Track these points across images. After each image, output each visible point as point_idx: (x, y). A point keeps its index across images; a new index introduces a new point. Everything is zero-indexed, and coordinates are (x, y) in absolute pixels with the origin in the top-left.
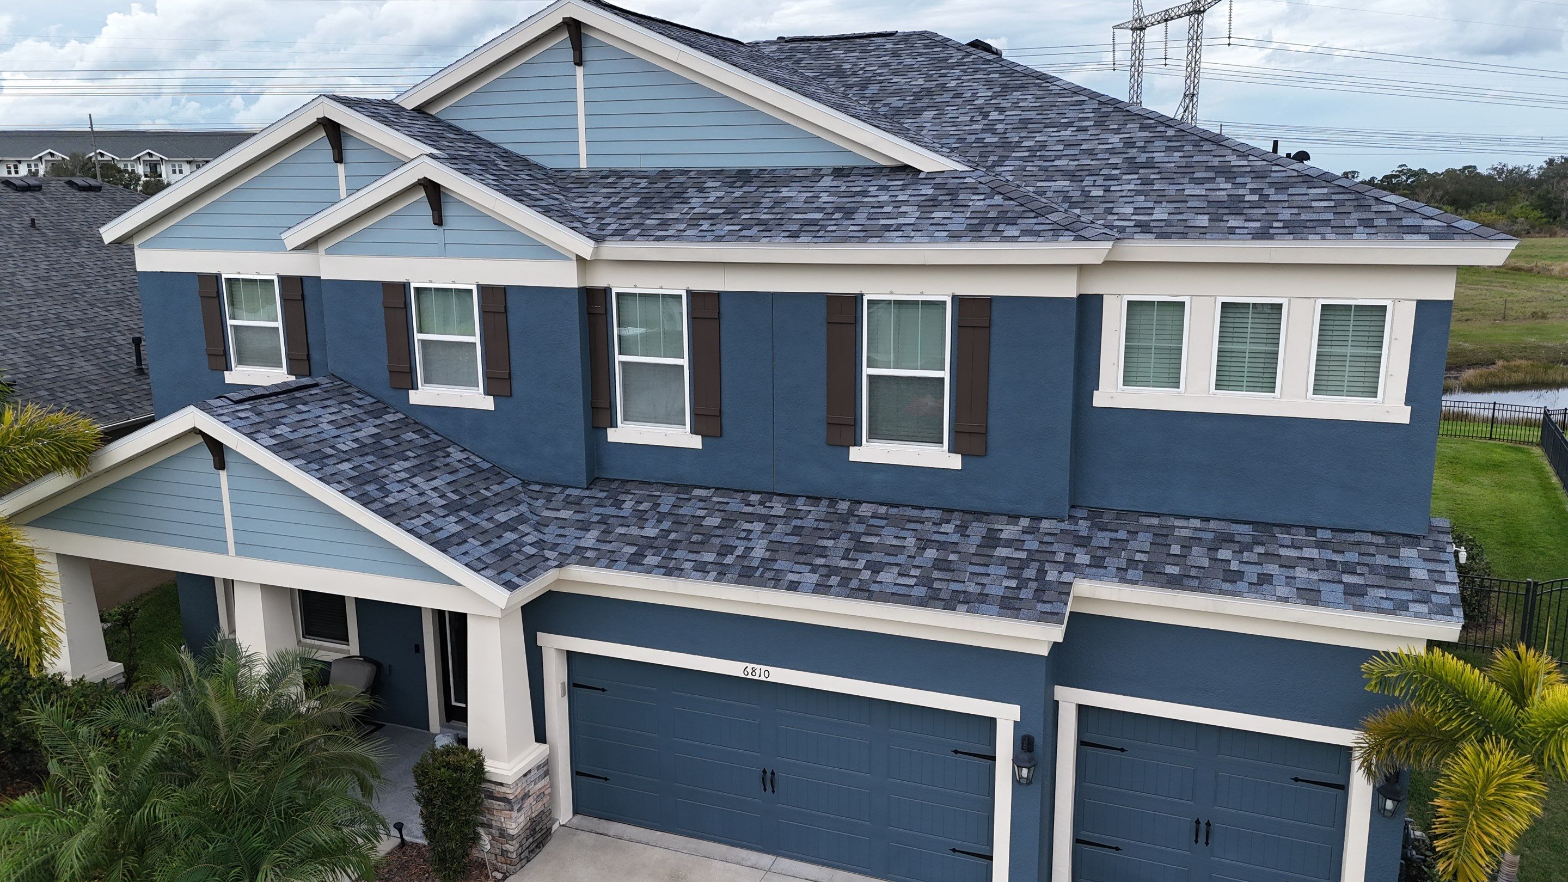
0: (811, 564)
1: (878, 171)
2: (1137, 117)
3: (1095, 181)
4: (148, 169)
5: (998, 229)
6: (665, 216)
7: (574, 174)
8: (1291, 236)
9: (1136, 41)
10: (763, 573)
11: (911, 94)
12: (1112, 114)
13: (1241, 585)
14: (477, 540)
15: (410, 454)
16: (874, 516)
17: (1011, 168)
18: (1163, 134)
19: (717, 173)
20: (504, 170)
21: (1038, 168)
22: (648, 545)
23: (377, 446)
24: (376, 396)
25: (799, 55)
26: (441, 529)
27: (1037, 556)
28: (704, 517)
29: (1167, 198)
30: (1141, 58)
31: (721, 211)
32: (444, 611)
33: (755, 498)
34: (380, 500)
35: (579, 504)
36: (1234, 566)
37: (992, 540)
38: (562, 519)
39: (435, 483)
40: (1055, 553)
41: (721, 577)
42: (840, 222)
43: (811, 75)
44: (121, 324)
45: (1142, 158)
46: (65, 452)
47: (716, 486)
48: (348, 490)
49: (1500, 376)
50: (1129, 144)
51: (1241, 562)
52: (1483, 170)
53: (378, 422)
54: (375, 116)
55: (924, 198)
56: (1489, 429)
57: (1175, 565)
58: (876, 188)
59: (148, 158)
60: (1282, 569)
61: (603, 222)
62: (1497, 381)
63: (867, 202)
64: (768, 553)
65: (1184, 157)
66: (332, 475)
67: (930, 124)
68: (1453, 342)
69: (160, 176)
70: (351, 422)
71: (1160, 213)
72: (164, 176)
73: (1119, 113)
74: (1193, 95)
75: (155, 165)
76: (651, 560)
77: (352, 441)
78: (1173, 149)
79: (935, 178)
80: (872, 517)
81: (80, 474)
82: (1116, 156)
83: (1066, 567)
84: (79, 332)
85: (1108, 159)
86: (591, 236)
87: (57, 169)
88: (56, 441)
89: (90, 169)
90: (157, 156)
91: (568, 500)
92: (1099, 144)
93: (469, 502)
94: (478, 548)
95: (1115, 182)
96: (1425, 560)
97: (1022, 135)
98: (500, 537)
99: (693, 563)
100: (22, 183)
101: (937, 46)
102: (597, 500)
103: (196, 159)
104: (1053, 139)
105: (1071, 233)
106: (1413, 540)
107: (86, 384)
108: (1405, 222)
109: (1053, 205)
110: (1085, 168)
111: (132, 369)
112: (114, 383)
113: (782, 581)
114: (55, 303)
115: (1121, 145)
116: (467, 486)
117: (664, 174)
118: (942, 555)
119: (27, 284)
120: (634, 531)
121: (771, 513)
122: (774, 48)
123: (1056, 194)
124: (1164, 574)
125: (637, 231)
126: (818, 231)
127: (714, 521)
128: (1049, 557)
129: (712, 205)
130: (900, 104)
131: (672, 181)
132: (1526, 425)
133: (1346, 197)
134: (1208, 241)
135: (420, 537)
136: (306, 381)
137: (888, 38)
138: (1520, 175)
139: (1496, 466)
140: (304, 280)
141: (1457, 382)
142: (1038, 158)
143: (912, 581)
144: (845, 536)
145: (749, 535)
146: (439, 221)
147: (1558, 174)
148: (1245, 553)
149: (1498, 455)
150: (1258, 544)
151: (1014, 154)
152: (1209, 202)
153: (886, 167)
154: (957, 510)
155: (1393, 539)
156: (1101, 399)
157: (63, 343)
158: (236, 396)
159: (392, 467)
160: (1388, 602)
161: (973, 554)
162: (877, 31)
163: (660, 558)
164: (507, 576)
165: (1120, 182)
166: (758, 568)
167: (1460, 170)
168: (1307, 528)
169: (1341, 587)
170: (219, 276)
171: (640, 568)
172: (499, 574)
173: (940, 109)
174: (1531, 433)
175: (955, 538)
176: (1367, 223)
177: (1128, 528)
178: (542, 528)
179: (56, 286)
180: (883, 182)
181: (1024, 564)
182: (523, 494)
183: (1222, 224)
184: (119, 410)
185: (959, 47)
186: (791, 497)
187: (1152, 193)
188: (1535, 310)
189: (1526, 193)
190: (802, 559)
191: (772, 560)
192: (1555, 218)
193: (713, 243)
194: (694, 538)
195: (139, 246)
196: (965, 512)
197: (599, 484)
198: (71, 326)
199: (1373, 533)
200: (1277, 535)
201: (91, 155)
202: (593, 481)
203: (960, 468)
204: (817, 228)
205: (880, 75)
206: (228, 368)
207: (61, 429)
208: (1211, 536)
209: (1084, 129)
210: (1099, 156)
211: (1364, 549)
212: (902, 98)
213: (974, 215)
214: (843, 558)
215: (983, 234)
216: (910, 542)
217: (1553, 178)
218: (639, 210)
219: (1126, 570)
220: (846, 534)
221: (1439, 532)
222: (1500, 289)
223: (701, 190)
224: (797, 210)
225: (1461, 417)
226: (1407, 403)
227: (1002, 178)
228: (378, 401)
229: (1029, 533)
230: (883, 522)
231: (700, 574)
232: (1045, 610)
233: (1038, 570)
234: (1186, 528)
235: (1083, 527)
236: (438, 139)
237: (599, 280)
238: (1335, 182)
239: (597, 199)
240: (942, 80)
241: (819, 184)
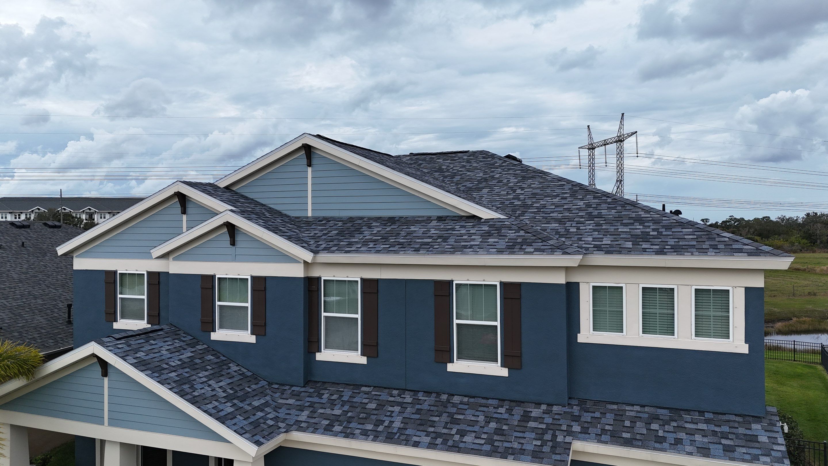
0: (426, 431)
1: (460, 218)
2: (592, 192)
3: (572, 224)
4: (88, 216)
5: (523, 248)
6: (351, 240)
7: (305, 219)
8: (675, 253)
9: (590, 154)
10: (399, 436)
11: (476, 181)
12: (579, 191)
13: (666, 445)
14: (242, 417)
15: (209, 367)
16: (461, 403)
17: (528, 217)
18: (606, 201)
19: (378, 219)
20: (269, 218)
21: (542, 217)
22: (336, 419)
23: (191, 363)
24: (193, 336)
25: (420, 162)
26: (223, 410)
27: (551, 427)
28: (367, 404)
29: (609, 233)
30: (593, 162)
31: (380, 238)
32: (221, 458)
33: (395, 392)
34: (190, 393)
35: (299, 396)
36: (661, 433)
37: (526, 417)
38: (289, 404)
39: (221, 384)
40: (561, 425)
41: (375, 439)
42: (440, 244)
43: (426, 171)
44: (63, 297)
45: (596, 213)
46: (22, 367)
47: (374, 385)
48: (173, 388)
49: (796, 326)
50: (588, 206)
51: (664, 431)
52: (773, 218)
53: (193, 350)
54: (204, 191)
55: (484, 232)
56: (793, 355)
57: (627, 432)
58: (459, 226)
59: (88, 211)
60: (688, 436)
61: (318, 243)
62: (794, 329)
63: (454, 234)
64: (402, 425)
65: (617, 212)
66: (165, 379)
67: (486, 195)
68: (767, 308)
69: (94, 220)
70: (178, 350)
71: (607, 241)
72: (96, 220)
73: (583, 191)
74: (621, 181)
75: (92, 214)
76: (337, 428)
77: (178, 360)
78: (612, 208)
79: (489, 222)
80: (460, 404)
81: (28, 380)
82: (582, 211)
83: (567, 433)
84: (40, 301)
85: (578, 213)
86: (312, 251)
87: (40, 216)
88: (17, 361)
89: (57, 216)
90: (93, 210)
91: (293, 394)
92: (573, 206)
93: (239, 395)
94: (242, 421)
95: (582, 225)
96: (766, 431)
97: (533, 201)
98: (254, 415)
99: (360, 430)
100: (20, 224)
101: (489, 158)
102: (308, 394)
103: (113, 211)
104: (549, 203)
105: (560, 251)
106: (758, 419)
107: (39, 329)
108: (734, 247)
109: (551, 236)
110: (566, 217)
111: (65, 321)
112: (54, 329)
113: (410, 441)
114: (29, 286)
115: (584, 206)
116: (238, 386)
117: (351, 219)
118: (499, 426)
119: (15, 276)
120: (328, 411)
121: (404, 401)
122: (408, 158)
123: (551, 231)
124: (622, 437)
125: (336, 248)
126: (429, 248)
127: (373, 406)
128: (558, 427)
129: (375, 235)
130: (471, 185)
131: (355, 223)
132: (812, 353)
133: (702, 233)
134: (632, 255)
135: (210, 415)
136: (156, 327)
137: (465, 154)
138: (793, 221)
139: (798, 376)
140: (160, 274)
141: (773, 329)
142: (542, 212)
143: (482, 442)
144: (445, 415)
145: (391, 414)
146: (233, 243)
147: (813, 221)
148: (666, 426)
149: (799, 370)
150: (673, 421)
151: (529, 210)
152: (631, 235)
153: (464, 216)
154: (507, 400)
155: (747, 418)
156: (581, 338)
157: (30, 307)
158: (117, 336)
159: (199, 375)
160: (748, 455)
161: (517, 426)
162: (459, 150)
163: (342, 427)
164: (257, 438)
165: (585, 225)
166: (396, 433)
167: (761, 219)
168: (699, 412)
169: (721, 446)
170: (116, 272)
171: (331, 433)
172: (253, 436)
173: (491, 187)
174: (816, 357)
175: (506, 416)
176: (714, 247)
177: (601, 411)
178: (277, 410)
179: (30, 277)
180: (463, 223)
181: (544, 432)
182: (268, 390)
183: (639, 246)
184: (55, 343)
185: (500, 158)
186: (416, 392)
187: (601, 230)
188: (809, 291)
189: (797, 230)
190: (422, 428)
191: (404, 429)
192: (814, 243)
193: (375, 254)
194: (362, 415)
195: (76, 257)
196: (511, 401)
197: (310, 384)
198: (35, 298)
199: (736, 415)
200: (683, 416)
201: (58, 209)
202: (307, 382)
203: (507, 376)
204: (429, 247)
205: (461, 171)
206: (116, 321)
207: (22, 354)
208: (646, 415)
209: (565, 198)
210: (573, 212)
211: (732, 424)
212: (472, 183)
213: (510, 241)
214: (444, 428)
215: (515, 250)
216: (481, 418)
217: (810, 223)
218: (337, 237)
219: (601, 435)
220: (446, 413)
221: (772, 415)
222: (789, 280)
223: (370, 227)
224: (418, 237)
225: (777, 348)
226: (746, 342)
227: (524, 222)
228: (194, 338)
229: (547, 413)
230: (466, 407)
231: (364, 437)
232: (557, 459)
233: (552, 435)
234: (632, 411)
235: (576, 410)
236: (236, 202)
237: (315, 273)
238: (695, 226)
239: (316, 232)
240: (492, 174)
241: (430, 224)
